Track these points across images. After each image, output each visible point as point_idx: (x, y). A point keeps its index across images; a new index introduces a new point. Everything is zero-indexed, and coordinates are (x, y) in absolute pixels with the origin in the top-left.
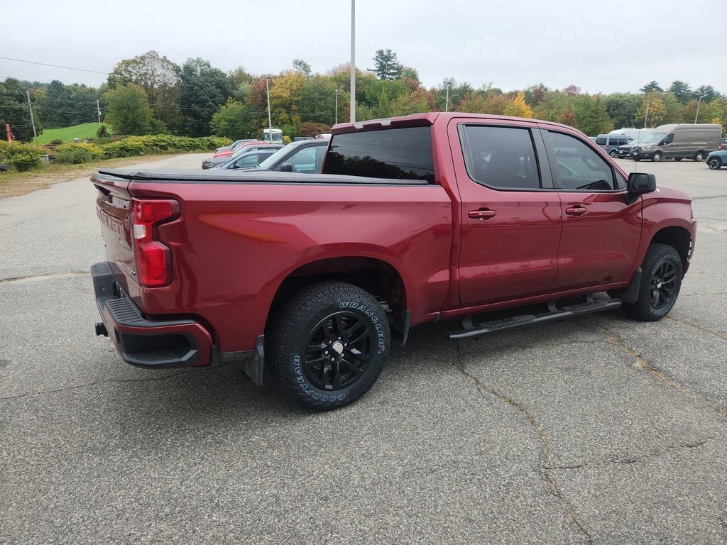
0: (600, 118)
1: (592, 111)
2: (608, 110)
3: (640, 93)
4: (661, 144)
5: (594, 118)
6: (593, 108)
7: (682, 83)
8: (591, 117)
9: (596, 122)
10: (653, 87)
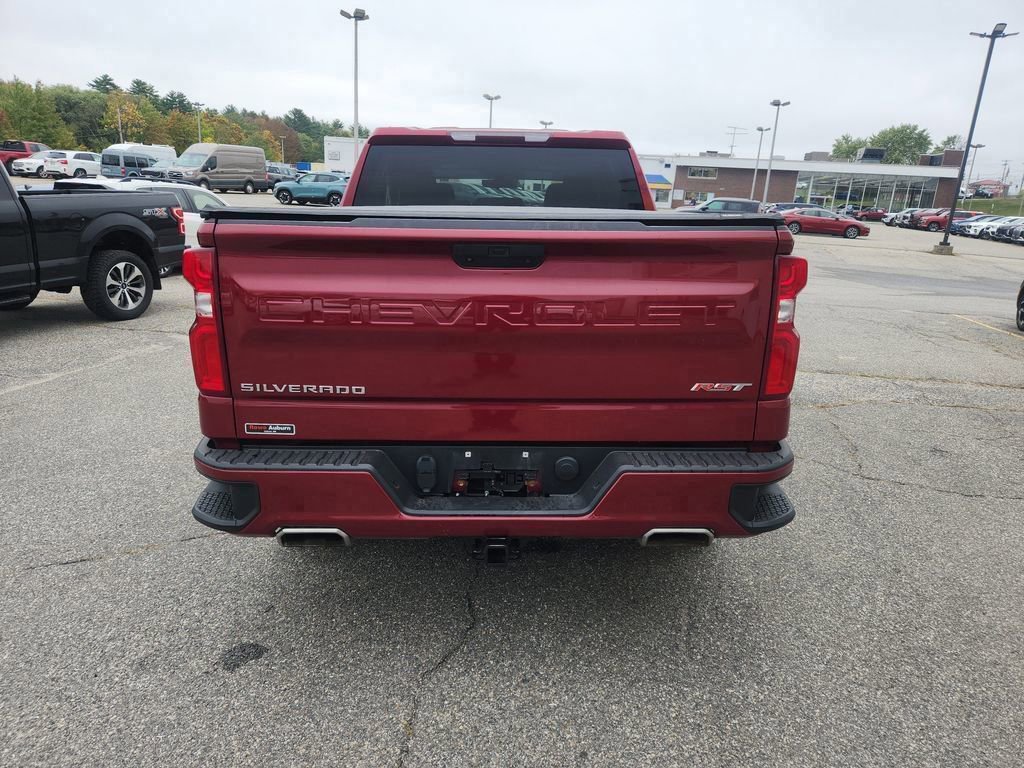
0: (51, 122)
1: (34, 109)
2: (58, 111)
3: (89, 88)
4: (204, 170)
5: (39, 120)
6: (34, 104)
7: (144, 84)
8: (33, 118)
9: (45, 127)
10: (108, 84)
